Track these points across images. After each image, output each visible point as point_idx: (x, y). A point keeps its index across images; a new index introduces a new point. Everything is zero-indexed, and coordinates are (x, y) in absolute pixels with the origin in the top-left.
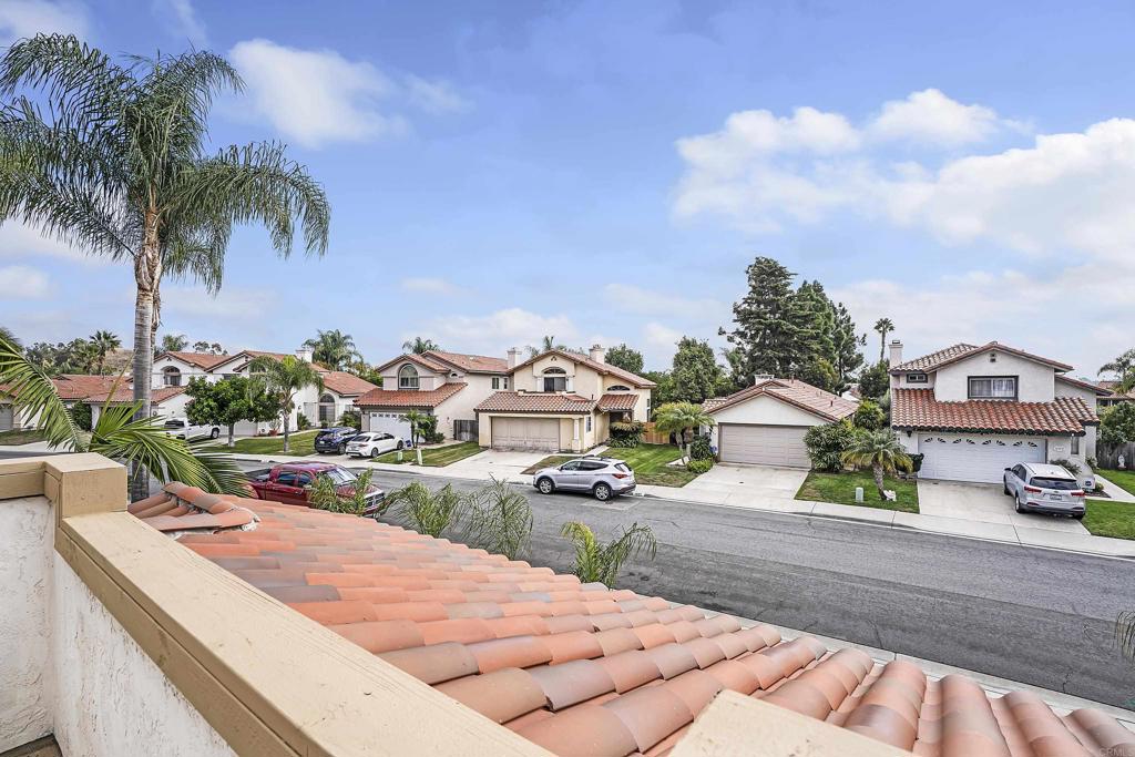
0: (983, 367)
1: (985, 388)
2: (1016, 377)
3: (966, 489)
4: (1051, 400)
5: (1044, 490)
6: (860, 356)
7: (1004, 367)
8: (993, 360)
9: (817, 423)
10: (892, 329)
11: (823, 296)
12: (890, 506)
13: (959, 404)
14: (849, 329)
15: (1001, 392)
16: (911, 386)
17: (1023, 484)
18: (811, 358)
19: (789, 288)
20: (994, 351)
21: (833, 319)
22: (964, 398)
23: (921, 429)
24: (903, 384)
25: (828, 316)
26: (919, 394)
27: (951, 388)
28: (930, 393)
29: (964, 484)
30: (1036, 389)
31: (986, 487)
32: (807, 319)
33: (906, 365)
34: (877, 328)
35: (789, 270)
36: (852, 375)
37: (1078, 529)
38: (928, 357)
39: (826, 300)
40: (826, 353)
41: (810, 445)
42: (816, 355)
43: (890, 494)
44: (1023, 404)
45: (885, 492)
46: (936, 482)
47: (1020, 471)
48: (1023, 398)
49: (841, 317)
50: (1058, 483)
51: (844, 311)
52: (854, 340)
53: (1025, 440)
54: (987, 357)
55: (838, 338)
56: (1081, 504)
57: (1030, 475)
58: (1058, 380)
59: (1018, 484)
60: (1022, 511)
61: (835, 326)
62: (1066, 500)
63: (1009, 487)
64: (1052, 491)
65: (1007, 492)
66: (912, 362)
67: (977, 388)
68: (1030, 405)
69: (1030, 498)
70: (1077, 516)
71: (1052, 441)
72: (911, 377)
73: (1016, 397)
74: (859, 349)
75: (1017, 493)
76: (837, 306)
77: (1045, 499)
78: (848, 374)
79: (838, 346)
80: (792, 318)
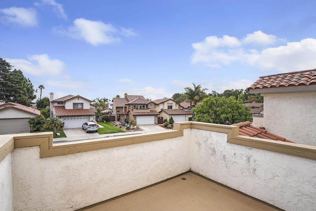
0: (76, 101)
1: (77, 106)
2: (83, 103)
3: (74, 130)
4: (89, 108)
5: (91, 127)
6: (35, 96)
7: (80, 101)
8: (78, 99)
9: (32, 117)
10: (44, 88)
11: (22, 75)
12: (59, 137)
13: (71, 110)
14: (32, 87)
15: (80, 107)
16: (59, 105)
17: (88, 127)
18: (20, 96)
19: (10, 71)
20: (78, 97)
21: (26, 84)
22: (72, 108)
23: (64, 116)
24: (56, 104)
25: (25, 82)
26: (61, 107)
27: (69, 106)
28: (64, 107)
29: (74, 129)
30: (87, 106)
31: (78, 129)
32: (18, 82)
33: (57, 99)
34: (39, 87)
35: (11, 65)
36: (32, 101)
37: (97, 134)
38: (63, 98)
39: (24, 77)
40: (25, 94)
41: (30, 123)
42: (22, 95)
43: (58, 134)
44: (84, 109)
45: (57, 134)
46: (67, 129)
47: (86, 124)
48: (84, 108)
49: (28, 83)
50: (93, 125)
51: (29, 81)
52: (33, 91)
53: (85, 117)
54: (77, 99)
55: (28, 90)
56: (97, 129)
57: (89, 124)
58: (91, 105)
59: (86, 127)
60: (88, 132)
61: (27, 85)
62: (95, 129)
63: (84, 128)
64: (93, 127)
65: (83, 129)
66: (59, 99)
67: (75, 106)
68: (86, 109)
69: (89, 129)
70: (96, 131)
71: (90, 117)
72: (59, 103)
73: (83, 108)
74: (35, 93)
75: (86, 129)
76: (27, 79)
77: (92, 129)
78: (31, 101)
79: (28, 92)
80: (12, 81)
